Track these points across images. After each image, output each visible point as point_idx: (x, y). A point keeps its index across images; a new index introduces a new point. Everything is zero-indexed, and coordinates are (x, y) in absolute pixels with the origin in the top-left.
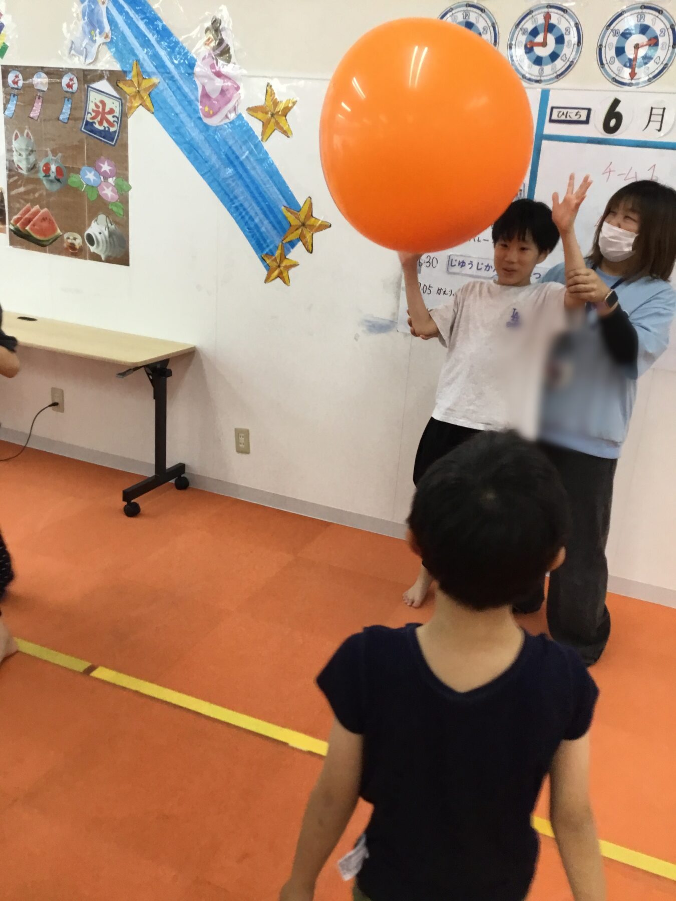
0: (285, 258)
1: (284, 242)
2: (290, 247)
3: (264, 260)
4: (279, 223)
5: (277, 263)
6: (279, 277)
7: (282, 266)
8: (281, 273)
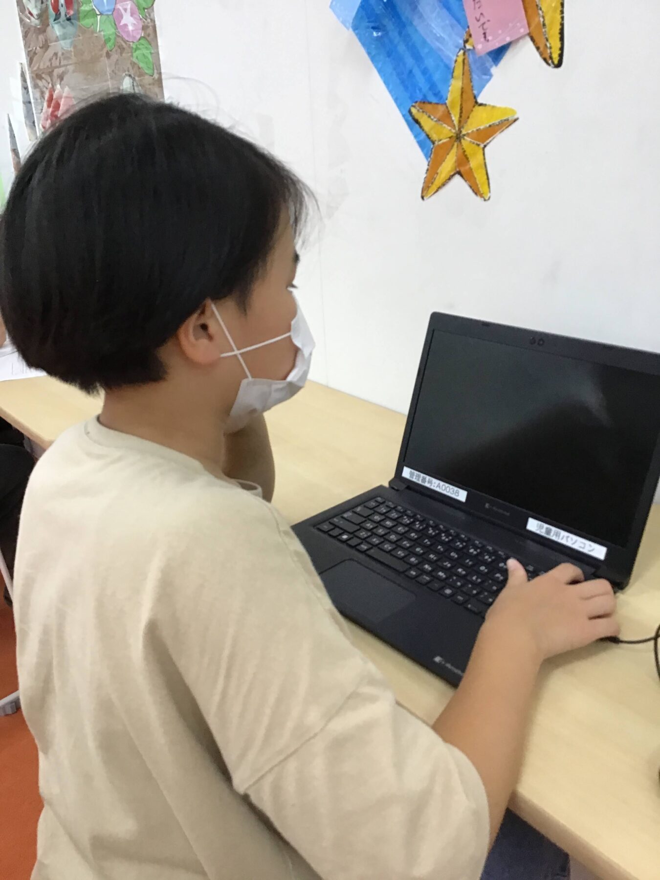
0: (476, 102)
3: (417, 121)
5: (454, 126)
6: (459, 173)
7: (468, 134)
8: (464, 159)
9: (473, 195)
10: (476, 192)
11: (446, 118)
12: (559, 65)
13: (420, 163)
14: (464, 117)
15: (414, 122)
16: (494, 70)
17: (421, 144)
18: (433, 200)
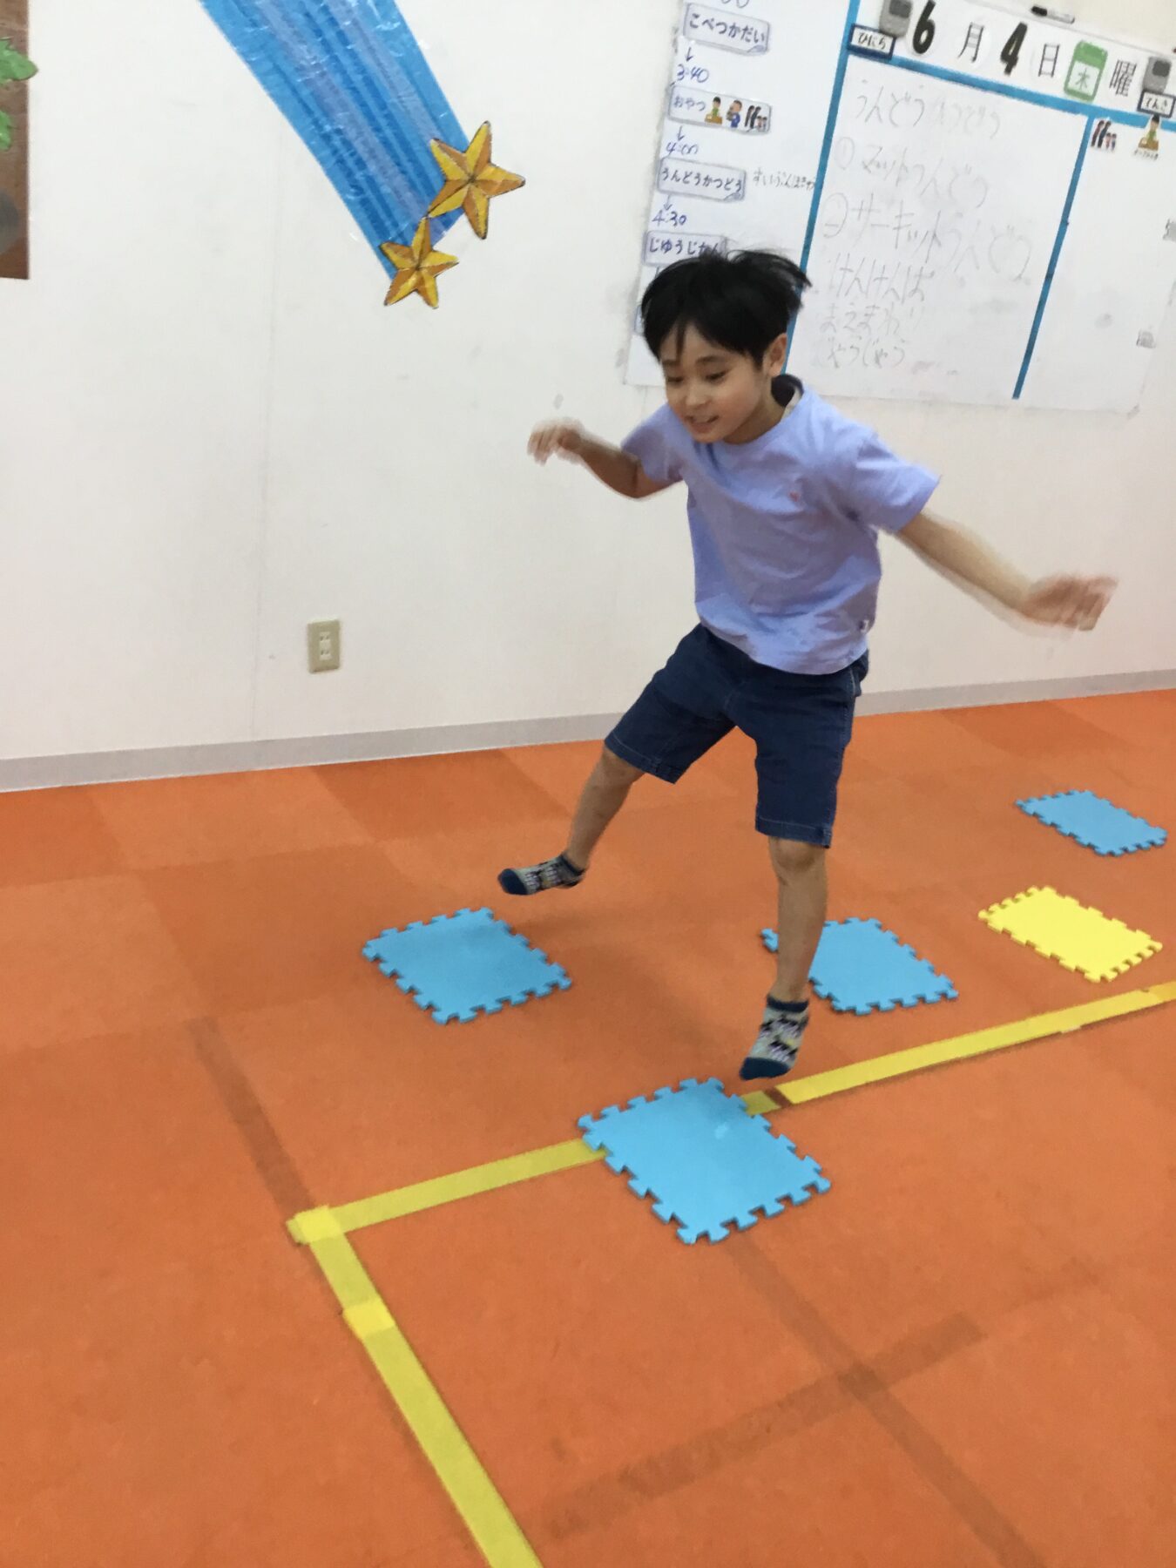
0: (431, 250)
1: (430, 216)
2: (441, 227)
3: (385, 255)
4: (421, 173)
5: (414, 261)
6: (416, 290)
7: (425, 268)
8: (421, 281)
9: (426, 305)
10: (428, 302)
11: (410, 255)
12: (484, 238)
13: (384, 281)
14: (423, 255)
15: (382, 254)
16: (445, 232)
17: (388, 270)
18: (393, 307)
